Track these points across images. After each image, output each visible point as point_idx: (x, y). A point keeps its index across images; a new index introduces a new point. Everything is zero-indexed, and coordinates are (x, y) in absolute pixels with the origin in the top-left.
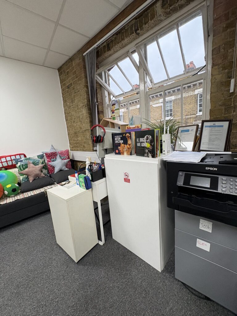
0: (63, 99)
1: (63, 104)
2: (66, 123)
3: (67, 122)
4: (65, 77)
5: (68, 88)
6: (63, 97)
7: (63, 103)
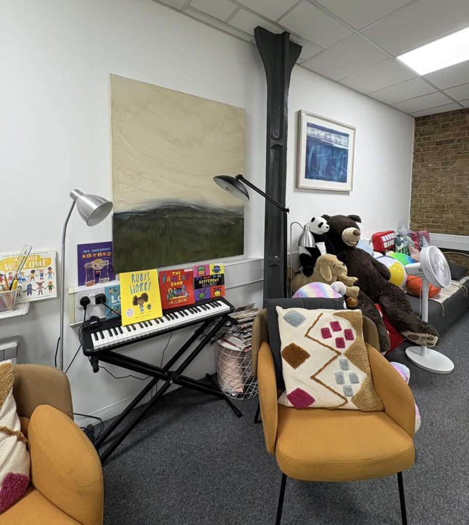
0: (416, 157)
1: (412, 163)
2: (412, 190)
3: (415, 189)
4: (433, 129)
5: (437, 144)
6: (414, 153)
7: (414, 162)
